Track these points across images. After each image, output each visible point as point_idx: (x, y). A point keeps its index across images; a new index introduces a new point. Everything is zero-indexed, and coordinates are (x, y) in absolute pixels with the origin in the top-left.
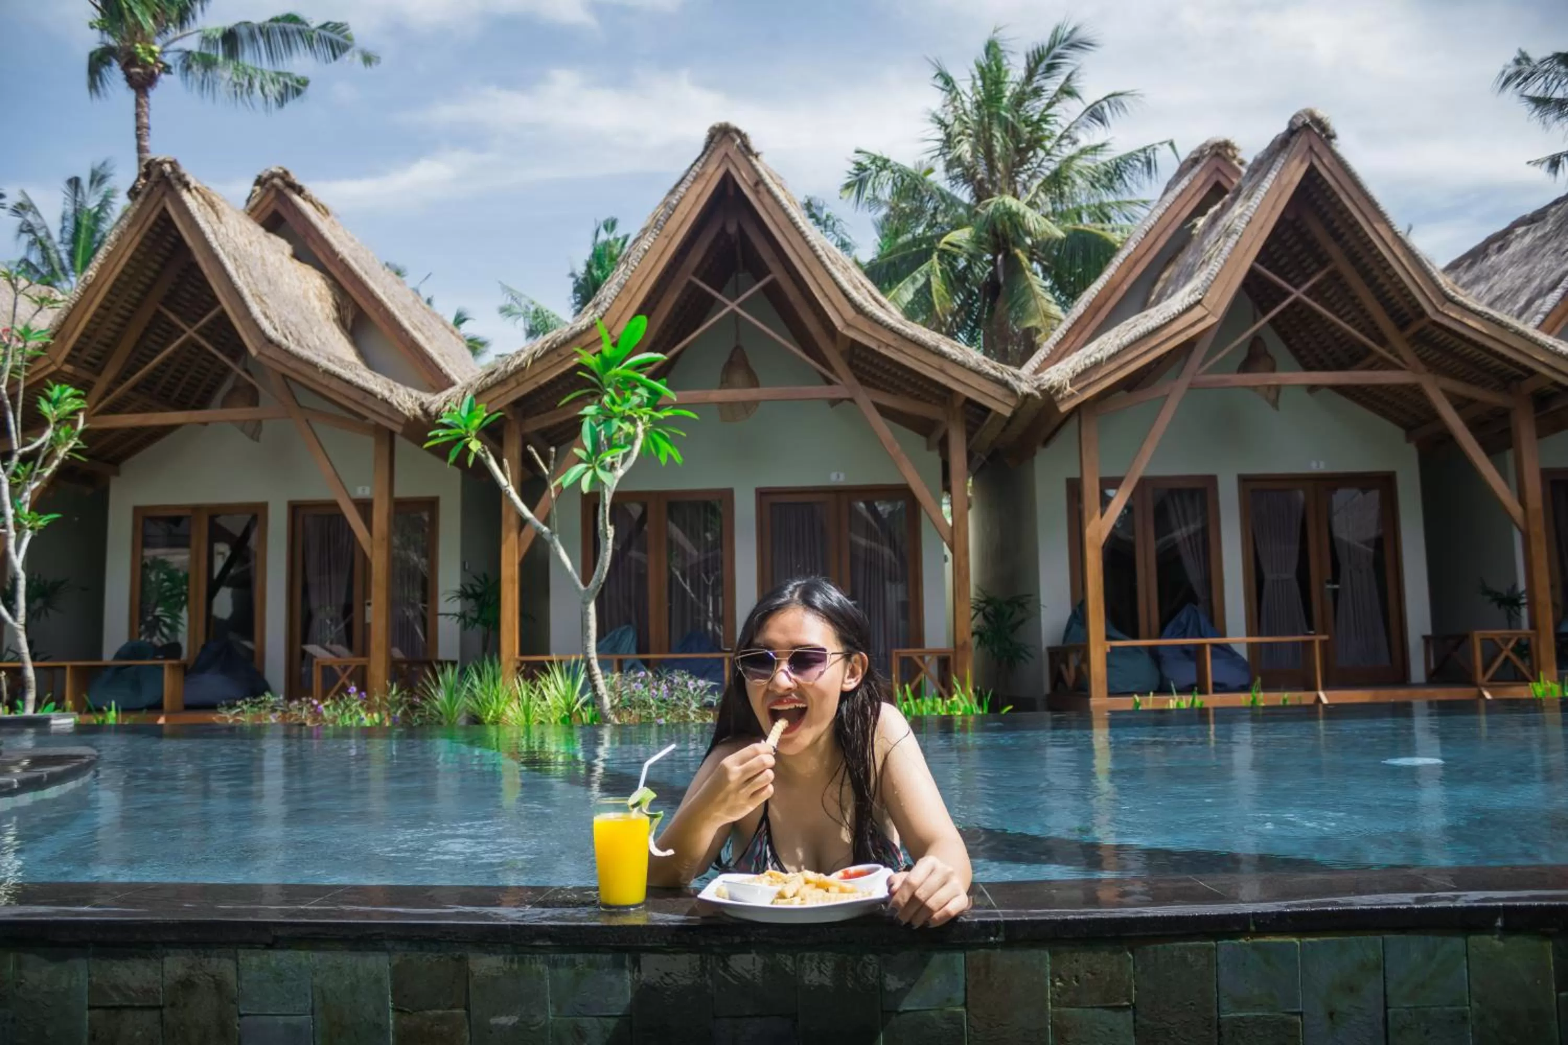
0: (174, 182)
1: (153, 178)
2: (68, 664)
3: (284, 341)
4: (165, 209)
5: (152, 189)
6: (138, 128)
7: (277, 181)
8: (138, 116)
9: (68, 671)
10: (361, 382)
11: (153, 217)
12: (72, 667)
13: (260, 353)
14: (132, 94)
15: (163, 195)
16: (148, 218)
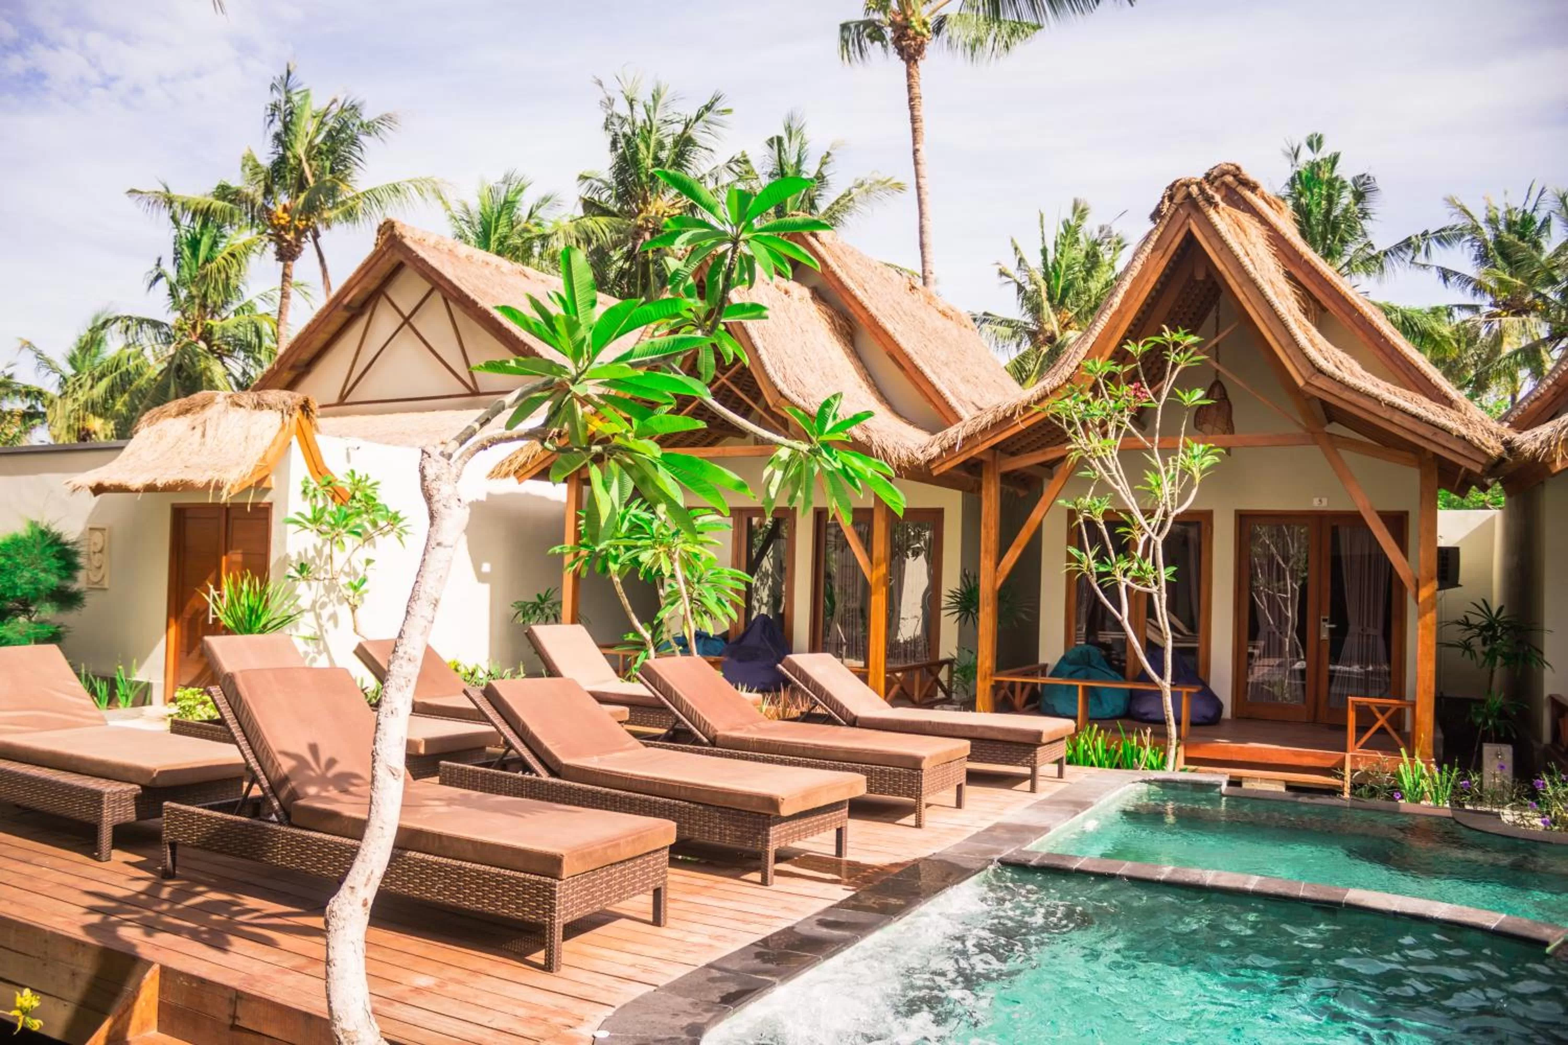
0: (1202, 203)
1: (1178, 199)
2: (1080, 684)
3: (1337, 372)
4: (1190, 233)
5: (1177, 210)
6: (911, 100)
7: (1229, 179)
8: (910, 87)
9: (1080, 690)
10: (1432, 417)
11: (1178, 240)
12: (1084, 688)
13: (1307, 383)
14: (903, 64)
15: (1189, 216)
16: (1171, 242)
